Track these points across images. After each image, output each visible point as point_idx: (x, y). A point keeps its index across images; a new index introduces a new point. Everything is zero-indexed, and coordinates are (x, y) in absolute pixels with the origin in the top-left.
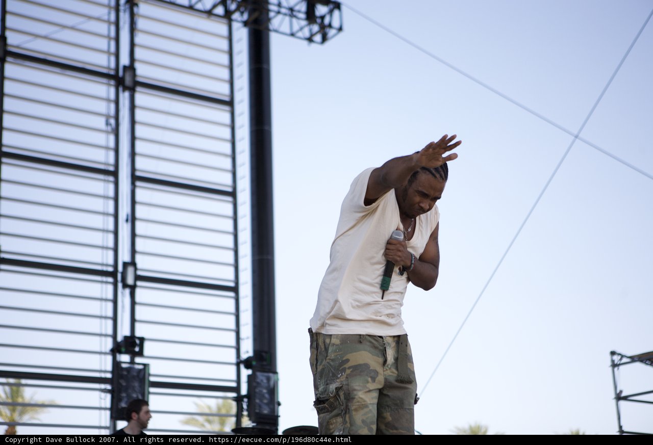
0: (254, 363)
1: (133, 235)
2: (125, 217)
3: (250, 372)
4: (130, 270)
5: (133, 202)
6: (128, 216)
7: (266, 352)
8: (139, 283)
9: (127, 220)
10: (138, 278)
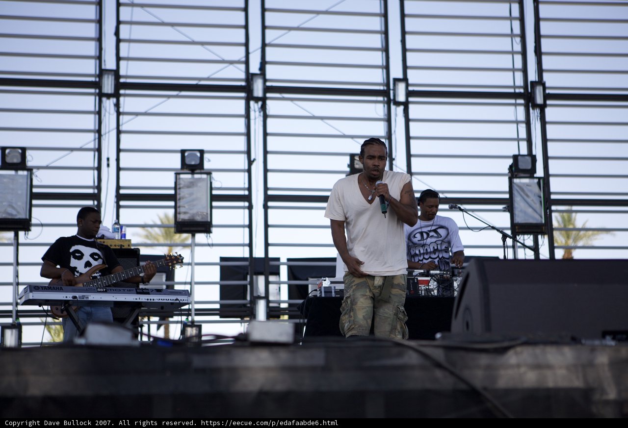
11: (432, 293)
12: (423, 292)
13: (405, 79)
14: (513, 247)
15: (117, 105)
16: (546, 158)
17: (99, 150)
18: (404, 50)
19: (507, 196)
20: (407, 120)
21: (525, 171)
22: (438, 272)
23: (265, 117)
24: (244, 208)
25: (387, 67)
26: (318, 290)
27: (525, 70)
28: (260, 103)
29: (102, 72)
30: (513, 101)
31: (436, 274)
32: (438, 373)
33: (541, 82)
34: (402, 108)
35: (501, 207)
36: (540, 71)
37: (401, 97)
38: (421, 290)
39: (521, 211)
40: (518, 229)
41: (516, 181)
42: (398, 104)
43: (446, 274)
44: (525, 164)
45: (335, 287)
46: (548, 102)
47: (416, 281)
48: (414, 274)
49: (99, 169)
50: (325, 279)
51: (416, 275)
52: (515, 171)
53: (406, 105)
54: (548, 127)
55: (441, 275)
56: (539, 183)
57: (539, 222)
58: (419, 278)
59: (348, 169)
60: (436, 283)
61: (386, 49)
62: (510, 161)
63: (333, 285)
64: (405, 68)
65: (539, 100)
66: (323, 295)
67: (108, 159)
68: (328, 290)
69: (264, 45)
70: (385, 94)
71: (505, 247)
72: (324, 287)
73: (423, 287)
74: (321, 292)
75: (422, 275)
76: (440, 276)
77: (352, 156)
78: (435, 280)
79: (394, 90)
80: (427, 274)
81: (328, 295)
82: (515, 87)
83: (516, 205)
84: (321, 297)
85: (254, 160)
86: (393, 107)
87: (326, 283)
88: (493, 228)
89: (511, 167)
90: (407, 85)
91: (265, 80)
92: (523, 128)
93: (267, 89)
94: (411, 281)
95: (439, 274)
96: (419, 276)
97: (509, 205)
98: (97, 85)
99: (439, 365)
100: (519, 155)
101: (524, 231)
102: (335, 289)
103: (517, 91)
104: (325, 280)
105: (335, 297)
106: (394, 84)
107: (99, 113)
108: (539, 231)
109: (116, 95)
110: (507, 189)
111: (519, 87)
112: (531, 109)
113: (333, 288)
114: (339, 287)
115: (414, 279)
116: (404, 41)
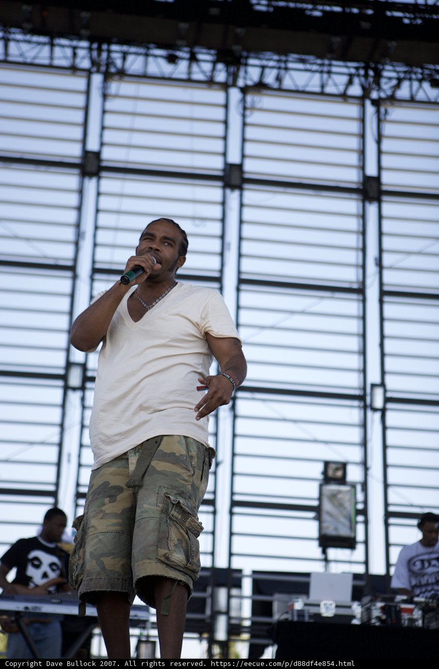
11: (417, 623)
12: (406, 622)
13: (383, 384)
15: (83, 399)
17: (60, 445)
18: (383, 355)
20: (384, 428)
22: (423, 600)
23: (235, 417)
24: (208, 512)
25: (364, 371)
26: (290, 612)
29: (69, 365)
31: (421, 602)
34: (378, 415)
37: (379, 403)
38: (404, 620)
42: (375, 410)
43: (433, 602)
45: (308, 611)
47: (398, 609)
48: (397, 600)
49: (59, 464)
51: (399, 602)
53: (383, 411)
58: (402, 606)
59: (321, 477)
60: (420, 612)
61: (363, 352)
63: (307, 608)
64: (383, 373)
66: (295, 619)
67: (69, 455)
68: (301, 613)
70: (362, 399)
72: (298, 611)
73: (405, 616)
74: (293, 615)
75: (405, 602)
76: (426, 604)
77: (327, 464)
78: (419, 609)
79: (372, 394)
80: (411, 602)
81: (301, 620)
84: (292, 621)
85: (221, 462)
86: (369, 413)
87: (299, 605)
90: (385, 391)
94: (393, 609)
95: (424, 602)
96: (402, 603)
98: (64, 377)
102: (309, 613)
104: (297, 601)
105: (309, 622)
106: (372, 390)
107: (63, 406)
109: (83, 388)
113: (306, 611)
114: (313, 610)
115: (396, 606)
116: (382, 345)
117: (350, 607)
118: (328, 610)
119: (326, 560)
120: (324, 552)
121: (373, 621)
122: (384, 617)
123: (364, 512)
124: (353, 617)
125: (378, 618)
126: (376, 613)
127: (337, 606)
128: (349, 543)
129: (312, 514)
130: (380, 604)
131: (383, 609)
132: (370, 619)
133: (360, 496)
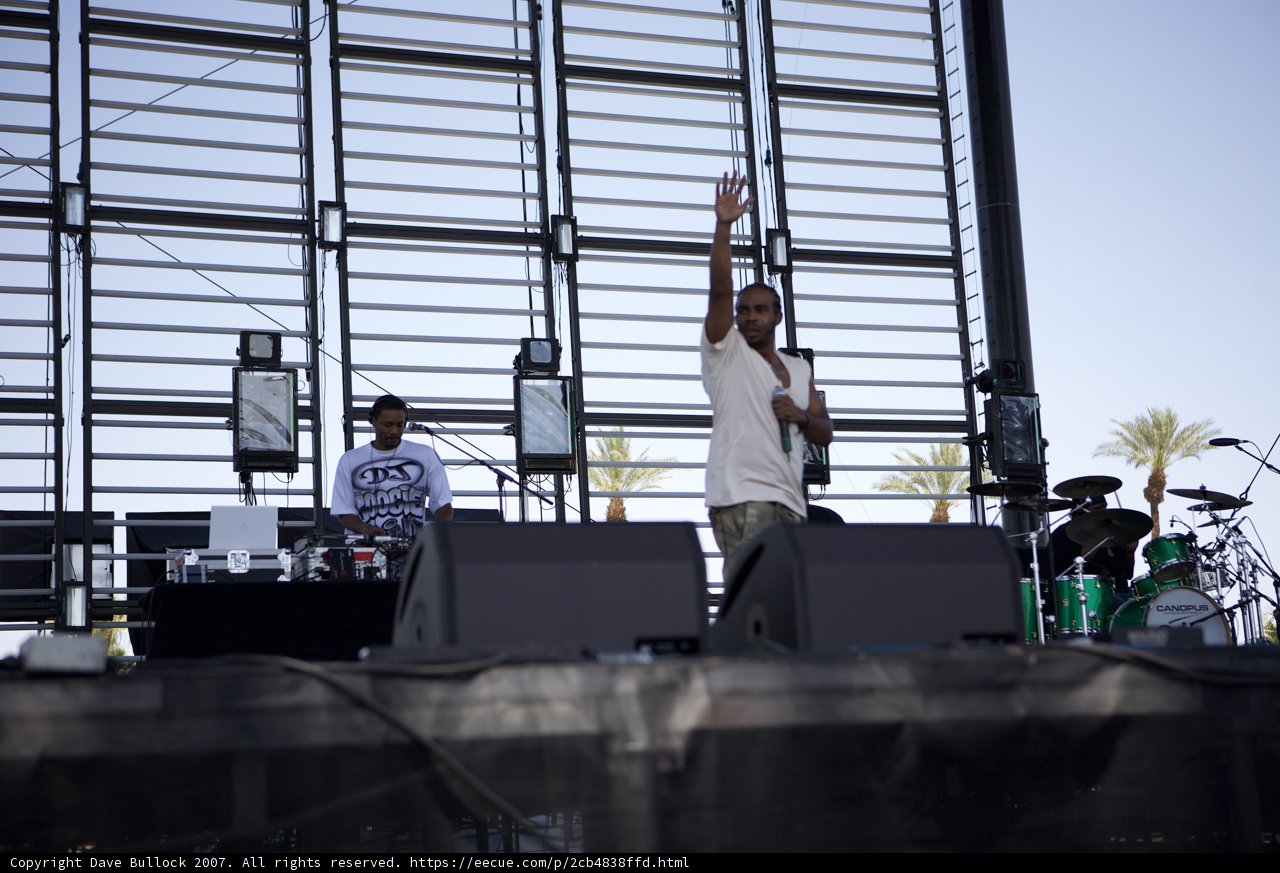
0: (995, 381)
1: (780, 186)
2: (764, 158)
3: (989, 396)
4: (780, 242)
5: (776, 131)
6: (768, 152)
7: (1015, 363)
8: (795, 263)
9: (768, 162)
10: (793, 254)
11: (378, 574)
12: (362, 573)
13: (340, 204)
14: (521, 494)
16: (577, 345)
18: (339, 155)
19: (511, 408)
20: (344, 276)
21: (540, 366)
22: (389, 538)
23: (88, 262)
24: (45, 423)
25: (308, 182)
26: (176, 571)
27: (543, 197)
28: (79, 237)
30: (524, 248)
31: (386, 543)
32: (360, 717)
33: (568, 218)
34: (335, 252)
35: (500, 426)
36: (568, 198)
37: (334, 234)
38: (359, 570)
39: (534, 433)
40: (529, 464)
41: (526, 382)
42: (328, 246)
43: (403, 542)
44: (542, 355)
45: (206, 566)
46: (581, 252)
47: (350, 554)
48: (348, 542)
50: (188, 551)
51: (351, 545)
52: (525, 367)
53: (341, 248)
54: (580, 292)
55: (394, 544)
56: (563, 388)
57: (563, 452)
58: (357, 550)
59: (235, 357)
60: (384, 557)
61: (307, 151)
62: (517, 349)
63: (203, 563)
64: (341, 184)
65: (566, 248)
66: (185, 581)
68: (194, 571)
69: (87, 134)
70: (306, 227)
71: (501, 494)
72: (188, 567)
73: (361, 565)
74: (181, 575)
75: (360, 543)
76: (392, 544)
78: (382, 553)
79: (322, 221)
80: (369, 543)
81: (194, 580)
82: (525, 223)
83: (526, 423)
84: (180, 583)
85: (67, 338)
86: (319, 252)
87: (191, 559)
88: (482, 463)
89: (518, 358)
90: (344, 215)
91: (88, 197)
92: (539, 296)
93: (91, 213)
94: (342, 555)
95: (390, 542)
96: (356, 546)
97: (513, 422)
99: (359, 703)
100: (533, 339)
101: (539, 466)
102: (206, 569)
103: (530, 230)
104: (189, 554)
105: (207, 584)
106: (321, 212)
108: (563, 467)
110: (511, 396)
111: (533, 225)
112: (552, 262)
113: (203, 568)
114: (214, 565)
115: (346, 551)
116: (337, 139)
117: (275, 557)
118: (238, 564)
119: (248, 491)
120: (245, 478)
121: (311, 575)
122: (328, 568)
123: (313, 413)
124: (282, 572)
125: (319, 571)
126: (316, 563)
127: (252, 557)
128: (287, 462)
129: (223, 420)
130: (321, 550)
131: (325, 556)
132: (306, 573)
133: (305, 387)
